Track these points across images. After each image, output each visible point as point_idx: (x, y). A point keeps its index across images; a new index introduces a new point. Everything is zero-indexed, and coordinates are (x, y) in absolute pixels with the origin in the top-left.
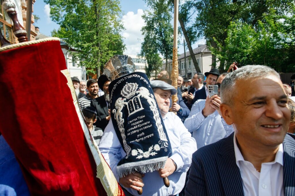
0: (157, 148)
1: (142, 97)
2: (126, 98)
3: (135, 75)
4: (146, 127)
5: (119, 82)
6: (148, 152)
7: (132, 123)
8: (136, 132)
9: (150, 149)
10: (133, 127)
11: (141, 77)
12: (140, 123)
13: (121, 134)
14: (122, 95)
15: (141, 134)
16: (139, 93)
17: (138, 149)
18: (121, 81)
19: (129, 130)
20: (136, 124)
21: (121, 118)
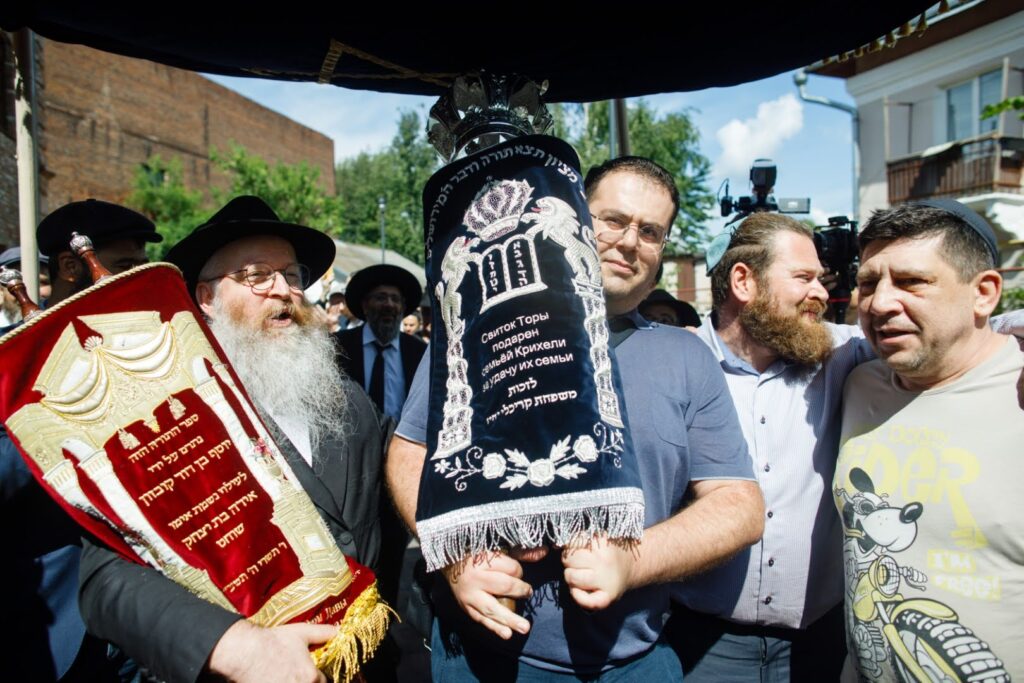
0: (587, 448)
1: (545, 238)
2: (478, 236)
3: (525, 150)
4: (546, 361)
5: (462, 174)
6: (547, 461)
7: (496, 340)
8: (508, 375)
9: (559, 450)
10: (499, 358)
11: (550, 155)
12: (526, 342)
13: (450, 378)
14: (466, 227)
15: (521, 385)
16: (532, 223)
17: (507, 451)
18: (468, 171)
19: (486, 370)
20: (510, 344)
21: (456, 319)
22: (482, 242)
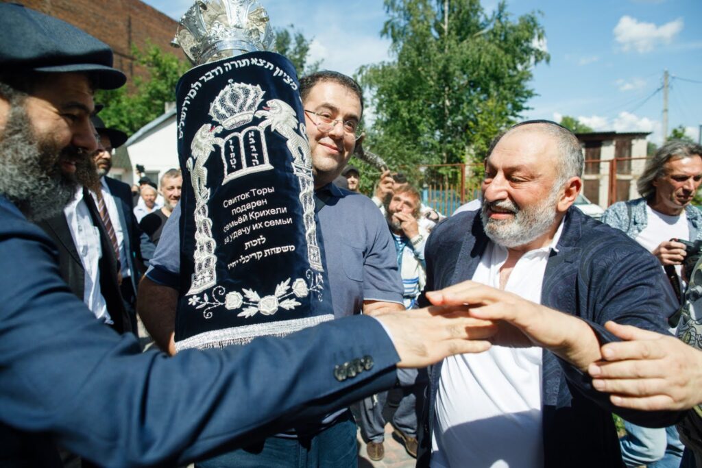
0: (300, 288)
1: (272, 130)
2: (221, 125)
3: (259, 62)
4: (272, 223)
5: (209, 76)
6: (273, 297)
7: (234, 206)
8: (244, 233)
9: (281, 288)
10: (237, 220)
11: (277, 68)
12: (258, 209)
13: (197, 232)
14: (211, 117)
15: (254, 241)
16: (263, 118)
17: (244, 290)
18: (214, 74)
19: (227, 227)
20: (245, 209)
21: (203, 188)
22: (224, 129)
